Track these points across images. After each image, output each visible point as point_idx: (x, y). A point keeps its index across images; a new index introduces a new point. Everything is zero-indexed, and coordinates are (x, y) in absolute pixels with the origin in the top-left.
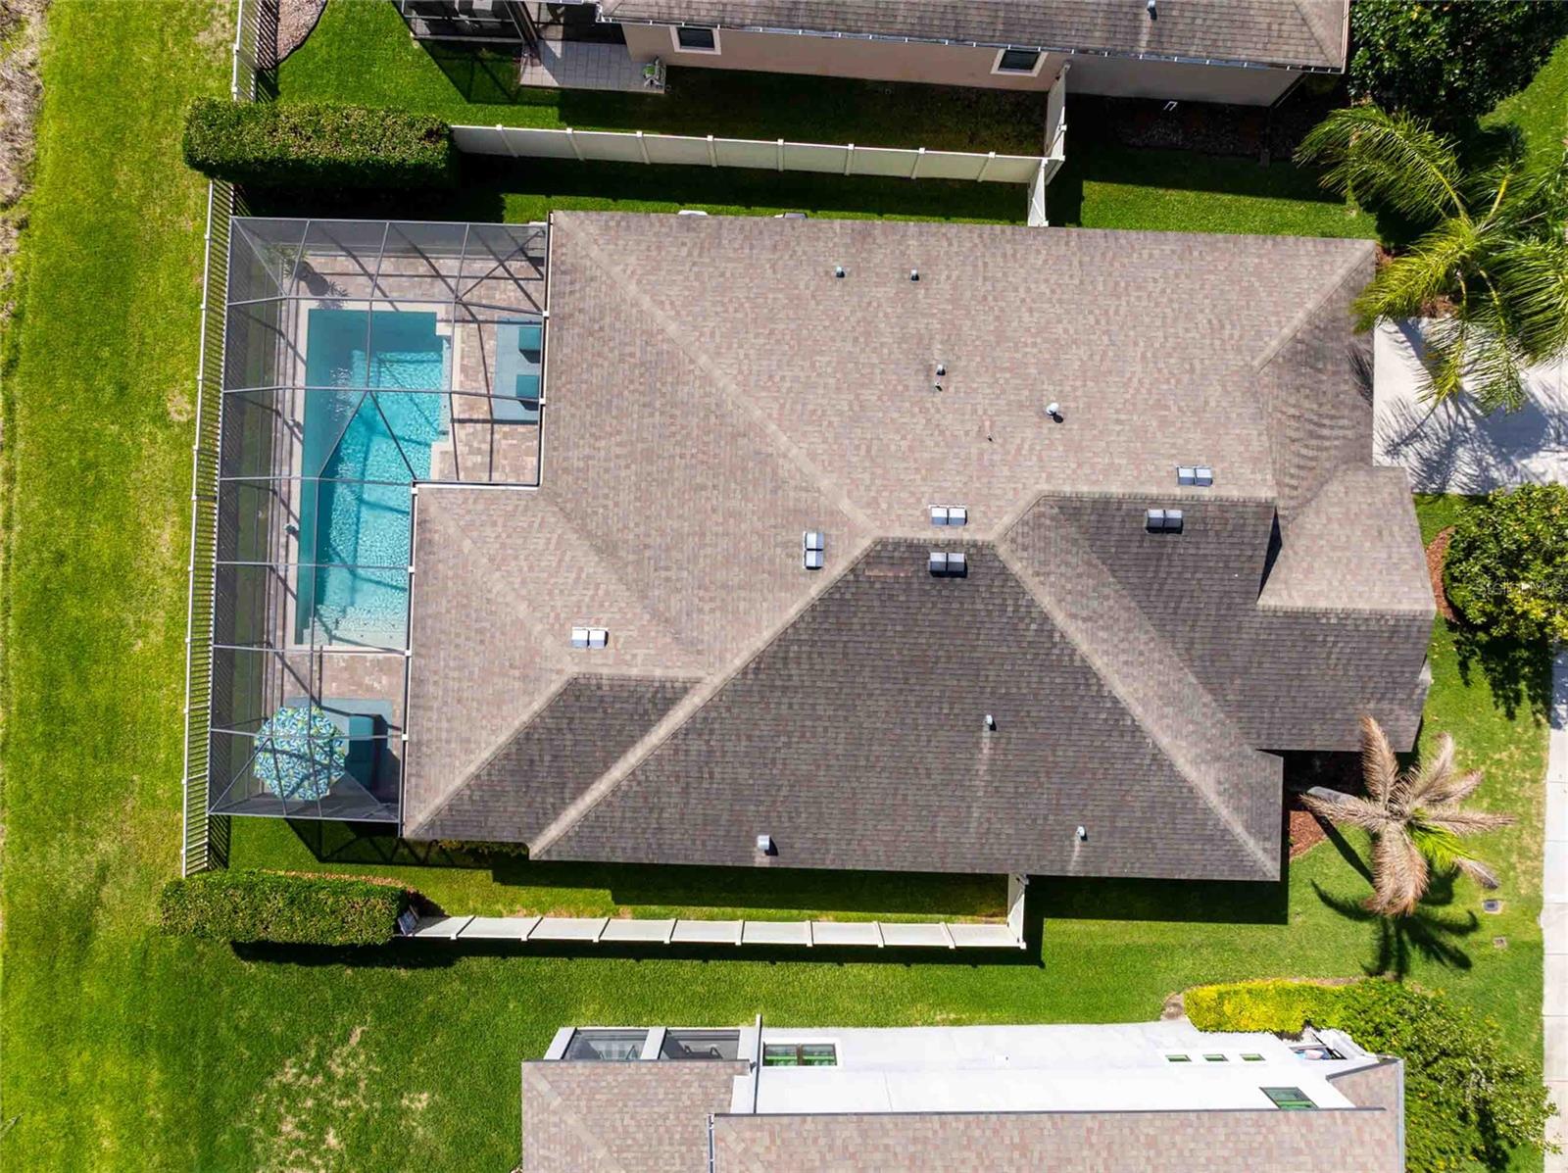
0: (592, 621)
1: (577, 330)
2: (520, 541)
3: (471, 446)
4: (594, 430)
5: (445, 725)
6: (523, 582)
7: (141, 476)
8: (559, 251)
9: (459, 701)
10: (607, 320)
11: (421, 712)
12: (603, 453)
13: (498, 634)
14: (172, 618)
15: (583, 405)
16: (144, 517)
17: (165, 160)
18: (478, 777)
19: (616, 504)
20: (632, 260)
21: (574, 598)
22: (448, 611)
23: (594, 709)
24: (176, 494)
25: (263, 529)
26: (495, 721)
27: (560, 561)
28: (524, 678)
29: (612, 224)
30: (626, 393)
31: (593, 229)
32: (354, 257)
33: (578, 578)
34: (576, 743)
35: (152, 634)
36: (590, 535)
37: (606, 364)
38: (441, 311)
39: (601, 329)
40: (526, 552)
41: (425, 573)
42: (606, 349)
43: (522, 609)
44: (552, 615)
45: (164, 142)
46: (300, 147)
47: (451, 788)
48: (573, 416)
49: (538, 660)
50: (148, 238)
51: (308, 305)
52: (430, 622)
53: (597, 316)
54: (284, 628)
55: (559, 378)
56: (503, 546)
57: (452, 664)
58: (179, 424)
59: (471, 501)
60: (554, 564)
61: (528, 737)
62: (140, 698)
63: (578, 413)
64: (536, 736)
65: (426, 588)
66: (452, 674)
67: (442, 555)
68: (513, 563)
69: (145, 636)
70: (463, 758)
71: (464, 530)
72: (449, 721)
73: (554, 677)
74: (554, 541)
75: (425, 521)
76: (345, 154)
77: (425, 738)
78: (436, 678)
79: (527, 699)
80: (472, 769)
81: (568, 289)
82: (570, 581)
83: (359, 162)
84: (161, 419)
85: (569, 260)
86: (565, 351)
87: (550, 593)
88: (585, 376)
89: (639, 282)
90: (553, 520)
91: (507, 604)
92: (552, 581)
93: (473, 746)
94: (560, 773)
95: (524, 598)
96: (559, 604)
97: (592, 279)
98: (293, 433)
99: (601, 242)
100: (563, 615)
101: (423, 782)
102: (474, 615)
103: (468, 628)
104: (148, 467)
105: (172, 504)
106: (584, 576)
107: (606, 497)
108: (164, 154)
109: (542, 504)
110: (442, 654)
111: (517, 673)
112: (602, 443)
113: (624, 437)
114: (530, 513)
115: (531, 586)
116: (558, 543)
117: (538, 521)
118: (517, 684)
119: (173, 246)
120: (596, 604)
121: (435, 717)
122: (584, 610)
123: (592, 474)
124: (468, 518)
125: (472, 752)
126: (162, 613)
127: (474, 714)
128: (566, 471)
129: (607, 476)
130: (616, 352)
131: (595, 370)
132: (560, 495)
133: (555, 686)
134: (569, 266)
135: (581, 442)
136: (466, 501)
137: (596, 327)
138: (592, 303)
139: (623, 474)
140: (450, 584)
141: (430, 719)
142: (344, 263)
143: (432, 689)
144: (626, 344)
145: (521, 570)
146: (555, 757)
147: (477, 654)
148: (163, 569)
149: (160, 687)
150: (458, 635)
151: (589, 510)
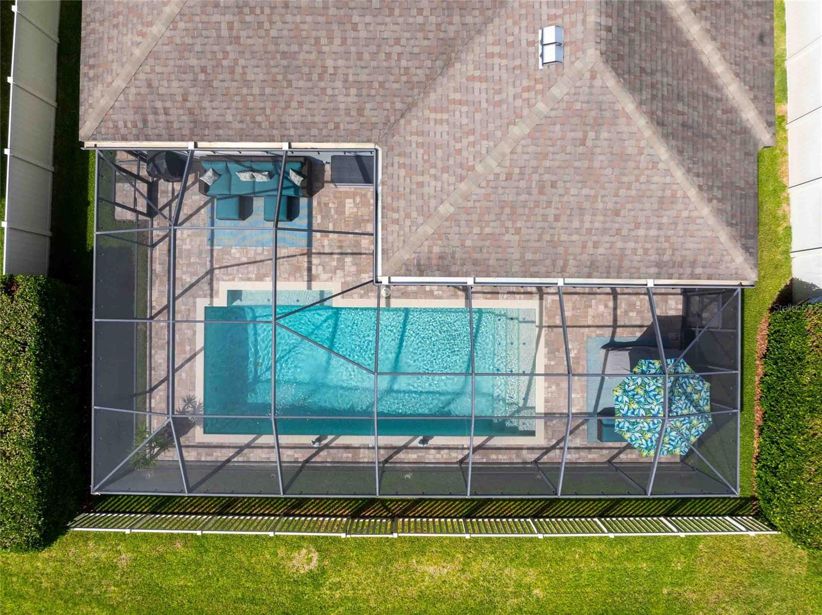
0: (531, 49)
1: (206, 104)
2: (439, 153)
3: (336, 268)
4: (315, 77)
5: (641, 232)
6: (487, 137)
7: (373, 597)
8: (123, 131)
9: (617, 213)
10: (194, 62)
11: (626, 263)
12: (340, 63)
13: (547, 163)
14: (512, 560)
15: (288, 91)
16: (413, 592)
17: (62, 583)
18: (700, 187)
19: (397, 41)
20: (127, 40)
21: (505, 76)
22: (518, 231)
23: (631, 41)
24: (390, 561)
25: (422, 471)
26: (643, 165)
27: (460, 103)
28: (598, 124)
29: (91, 73)
30: (273, 33)
31: (97, 93)
32: (152, 390)
33: (480, 79)
34: (664, 71)
35: (527, 580)
36: (431, 78)
37: (242, 62)
38: (202, 303)
39: (203, 70)
40: (452, 143)
41: (475, 263)
42: (225, 63)
43: (517, 131)
44: (525, 95)
45: (45, 585)
46: (22, 427)
47: (712, 221)
48: (300, 103)
49: (578, 106)
50: (139, 598)
51: (198, 434)
52: (529, 256)
53: (190, 76)
54: (520, 449)
55: (259, 125)
56: (445, 169)
57: (576, 224)
58: (321, 561)
59: (396, 216)
60: (465, 109)
61: (661, 124)
62: (588, 589)
63: (297, 98)
64: (659, 113)
65: (491, 262)
66: (587, 225)
67: (455, 241)
68: (465, 154)
69: (529, 587)
70: (680, 206)
71: (428, 216)
72: (637, 226)
73: (598, 83)
74: (439, 116)
75: (419, 265)
76: (28, 379)
77: (654, 257)
78: (590, 244)
79: (622, 121)
80: (693, 193)
81: (162, 118)
82: (484, 86)
83: (37, 363)
84: (316, 578)
85: (130, 116)
86: (229, 118)
87: (498, 104)
88: (256, 91)
89: (150, 24)
90: (415, 123)
91: (512, 153)
92: (484, 105)
93: (668, 193)
94: (693, 95)
95: (506, 133)
96: (511, 91)
97: (150, 85)
98: (327, 446)
99: (109, 79)
100: (525, 83)
101: (702, 258)
102: (524, 197)
103: (537, 204)
104: (364, 589)
105: (399, 565)
106: (477, 73)
107: (388, 55)
108: (57, 585)
109: (396, 138)
110: (564, 237)
111: (591, 135)
112: (330, 63)
113: (322, 33)
114: (408, 150)
115: (491, 127)
116: (442, 110)
117: (414, 138)
118: (604, 135)
119: (147, 573)
120: (510, 51)
121: (632, 245)
122: (517, 62)
123: (363, 78)
124: (414, 214)
125: (674, 195)
126: (507, 571)
127: (633, 193)
128: (360, 111)
129: (366, 56)
130: (229, 48)
131: (250, 77)
132: (388, 117)
133: (610, 81)
134: (138, 117)
135: (329, 92)
136: (396, 222)
137: (202, 77)
138: (175, 84)
139: (363, 34)
140: (488, 230)
141: (634, 251)
142: (158, 401)
143: (601, 250)
144: (219, 37)
145: (473, 144)
146: (680, 98)
147: (567, 191)
148: (463, 571)
149: (578, 569)
150: (545, 218)
151: (404, 78)
